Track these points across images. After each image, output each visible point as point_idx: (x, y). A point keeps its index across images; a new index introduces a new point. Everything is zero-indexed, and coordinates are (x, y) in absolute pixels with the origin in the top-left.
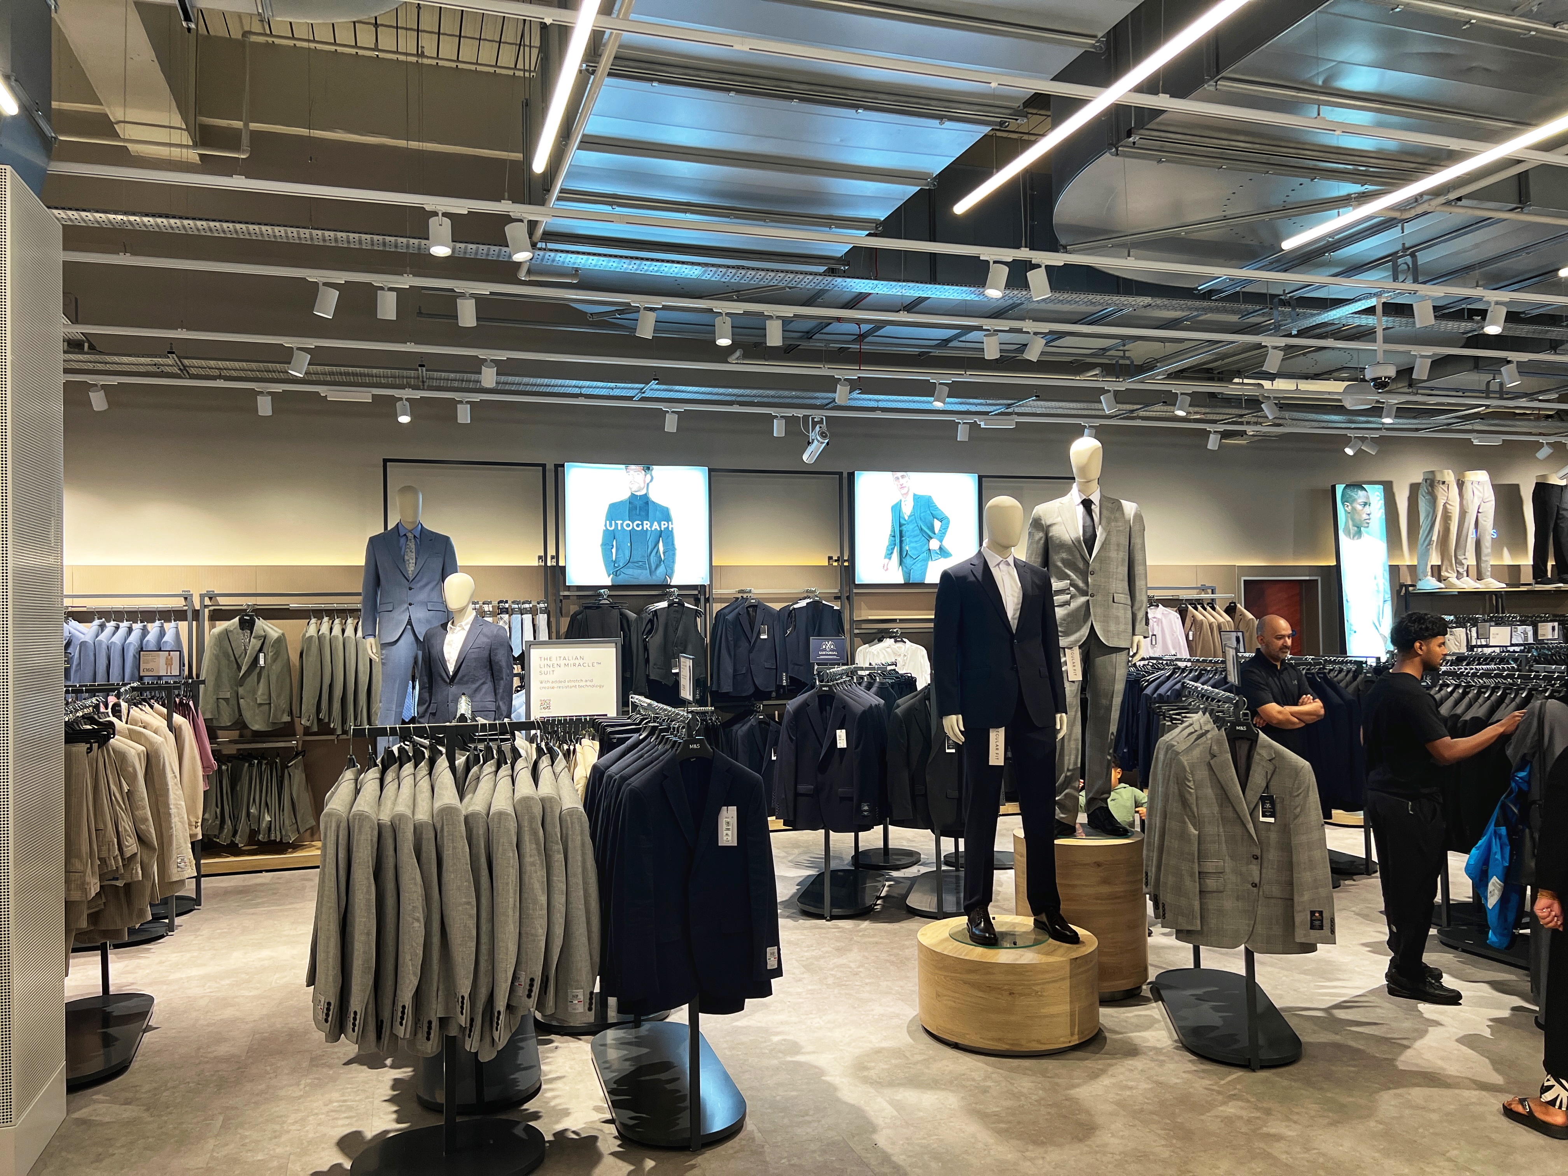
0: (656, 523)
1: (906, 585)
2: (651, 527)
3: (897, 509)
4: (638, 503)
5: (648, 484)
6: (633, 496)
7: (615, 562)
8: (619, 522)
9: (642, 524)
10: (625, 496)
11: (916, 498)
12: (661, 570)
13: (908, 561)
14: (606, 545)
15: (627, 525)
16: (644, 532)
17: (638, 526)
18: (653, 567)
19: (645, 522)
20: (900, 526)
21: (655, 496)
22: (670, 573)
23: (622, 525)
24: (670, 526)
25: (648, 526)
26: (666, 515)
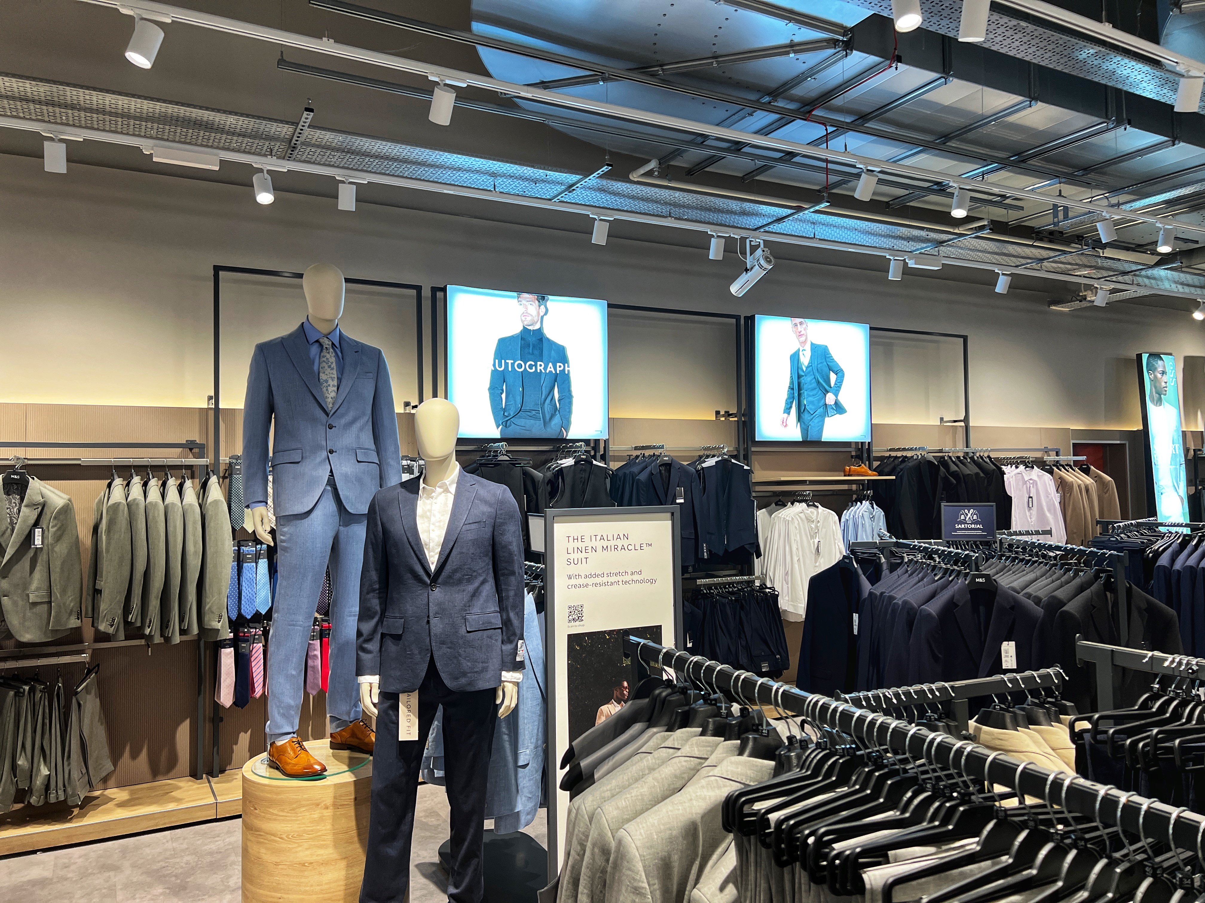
0: (550, 365)
1: (804, 443)
2: (545, 368)
3: (795, 358)
4: (532, 340)
5: (542, 317)
6: (525, 330)
7: (504, 410)
8: (510, 362)
9: (536, 366)
10: (515, 329)
11: (814, 347)
12: (557, 420)
13: (806, 416)
14: (494, 390)
15: (519, 366)
16: (538, 375)
17: (531, 367)
18: (548, 417)
19: (539, 363)
20: (799, 377)
21: (551, 333)
22: (566, 424)
23: (513, 364)
24: (567, 369)
25: (542, 368)
26: (561, 355)
